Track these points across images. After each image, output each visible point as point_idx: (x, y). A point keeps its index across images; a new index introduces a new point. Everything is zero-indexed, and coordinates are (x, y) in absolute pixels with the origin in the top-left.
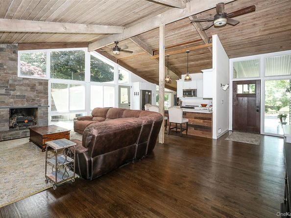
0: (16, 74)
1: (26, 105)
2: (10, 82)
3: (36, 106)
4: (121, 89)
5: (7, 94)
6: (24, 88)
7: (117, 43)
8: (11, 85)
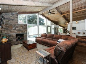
0: (18, 22)
1: (21, 33)
2: (16, 25)
3: (23, 33)
4: (48, 27)
5: (15, 29)
6: (20, 27)
7: (50, 10)
8: (16, 26)
